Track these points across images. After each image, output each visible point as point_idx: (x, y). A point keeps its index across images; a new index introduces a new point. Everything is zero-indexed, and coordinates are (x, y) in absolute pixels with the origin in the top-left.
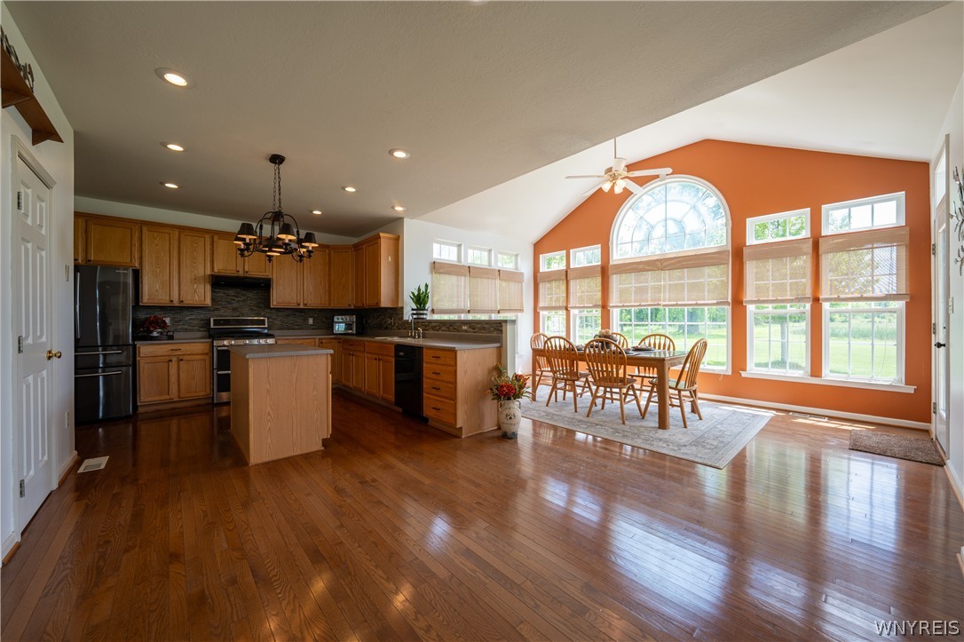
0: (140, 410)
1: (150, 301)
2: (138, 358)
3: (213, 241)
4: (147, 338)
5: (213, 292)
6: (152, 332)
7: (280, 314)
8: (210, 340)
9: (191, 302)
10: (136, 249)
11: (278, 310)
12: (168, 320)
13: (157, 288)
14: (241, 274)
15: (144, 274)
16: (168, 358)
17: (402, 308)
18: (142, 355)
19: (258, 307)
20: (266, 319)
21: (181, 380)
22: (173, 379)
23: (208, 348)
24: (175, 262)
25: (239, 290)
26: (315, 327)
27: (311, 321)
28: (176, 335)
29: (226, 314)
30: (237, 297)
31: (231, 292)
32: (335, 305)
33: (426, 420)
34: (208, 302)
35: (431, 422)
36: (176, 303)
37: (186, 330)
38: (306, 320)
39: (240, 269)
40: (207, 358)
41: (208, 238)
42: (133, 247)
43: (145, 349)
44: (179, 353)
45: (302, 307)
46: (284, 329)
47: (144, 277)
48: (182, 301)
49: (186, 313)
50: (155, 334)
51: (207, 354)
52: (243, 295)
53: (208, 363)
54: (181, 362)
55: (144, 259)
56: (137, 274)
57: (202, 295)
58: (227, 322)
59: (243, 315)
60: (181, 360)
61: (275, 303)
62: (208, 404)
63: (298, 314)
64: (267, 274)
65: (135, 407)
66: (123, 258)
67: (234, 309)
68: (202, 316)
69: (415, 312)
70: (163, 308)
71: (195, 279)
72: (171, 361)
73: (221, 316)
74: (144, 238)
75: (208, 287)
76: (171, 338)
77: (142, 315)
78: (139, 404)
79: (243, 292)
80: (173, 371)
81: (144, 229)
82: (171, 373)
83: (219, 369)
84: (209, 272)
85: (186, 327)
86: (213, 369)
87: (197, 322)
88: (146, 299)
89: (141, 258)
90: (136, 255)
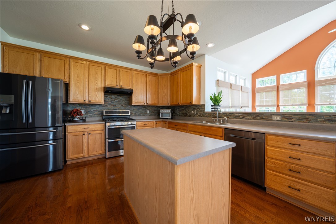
0: (68, 163)
1: (74, 101)
2: (67, 133)
3: (105, 69)
4: (72, 121)
5: (105, 96)
6: (74, 118)
7: (135, 108)
8: (104, 122)
9: (94, 102)
10: (67, 71)
11: (134, 106)
12: (83, 111)
13: (78, 93)
14: (119, 87)
15: (71, 85)
16: (83, 133)
17: (204, 105)
18: (69, 132)
19: (125, 105)
20: (129, 111)
21: (89, 145)
22: (85, 145)
23: (103, 127)
24: (87, 80)
25: (117, 96)
26: (150, 115)
27: (148, 112)
28: (87, 119)
29: (110, 108)
30: (116, 99)
31: (113, 97)
32: (161, 104)
33: (264, 189)
34: (103, 102)
35: (268, 191)
36: (87, 102)
37: (92, 116)
38: (146, 111)
39: (118, 84)
40: (103, 132)
41: (103, 66)
42: (65, 71)
43: (71, 128)
44: (88, 130)
45: (146, 105)
46: (137, 116)
47: (71, 87)
48: (90, 101)
49: (92, 107)
50: (76, 119)
51: (102, 130)
52: (119, 99)
53: (103, 135)
54: (89, 135)
55: (71, 78)
56: (67, 86)
57: (99, 98)
58: (111, 112)
59: (118, 109)
60: (90, 134)
61: (134, 103)
62: (103, 158)
63: (143, 108)
64: (131, 88)
65: (65, 161)
66: (60, 76)
67: (114, 106)
68: (99, 109)
69: (213, 107)
70: (80, 105)
71: (97, 89)
72: (84, 134)
73: (108, 109)
74: (71, 66)
75: (103, 94)
76: (84, 121)
77: (70, 108)
78: (67, 160)
79: (118, 97)
80: (85, 140)
81: (71, 60)
82: (84, 141)
83: (109, 139)
84: (103, 86)
85: (91, 115)
86: (106, 139)
87: (96, 112)
88: (72, 99)
89: (69, 77)
90: (67, 75)
